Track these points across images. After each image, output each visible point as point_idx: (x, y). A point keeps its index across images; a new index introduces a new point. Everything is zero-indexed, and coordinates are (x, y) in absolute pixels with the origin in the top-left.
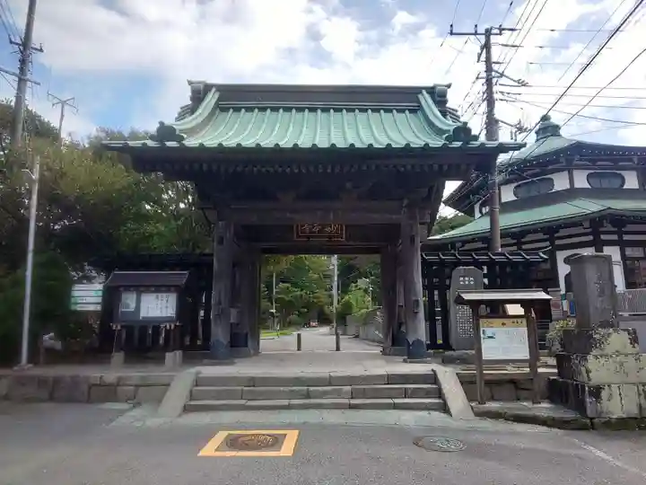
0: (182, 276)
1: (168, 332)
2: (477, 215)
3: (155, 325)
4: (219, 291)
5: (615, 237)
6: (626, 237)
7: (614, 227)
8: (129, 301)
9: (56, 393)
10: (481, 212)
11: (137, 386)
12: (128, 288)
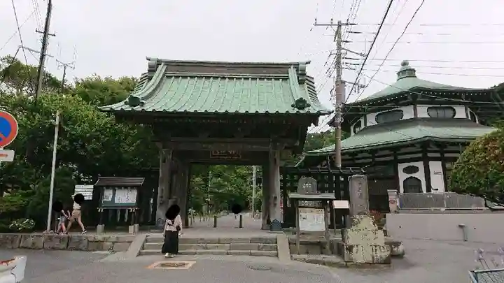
0: (140, 181)
1: (130, 214)
2: (353, 134)
3: (123, 209)
4: (162, 189)
5: (438, 155)
6: (446, 155)
7: (438, 147)
8: (108, 194)
9: (70, 245)
10: (355, 132)
11: (113, 243)
12: (108, 187)
